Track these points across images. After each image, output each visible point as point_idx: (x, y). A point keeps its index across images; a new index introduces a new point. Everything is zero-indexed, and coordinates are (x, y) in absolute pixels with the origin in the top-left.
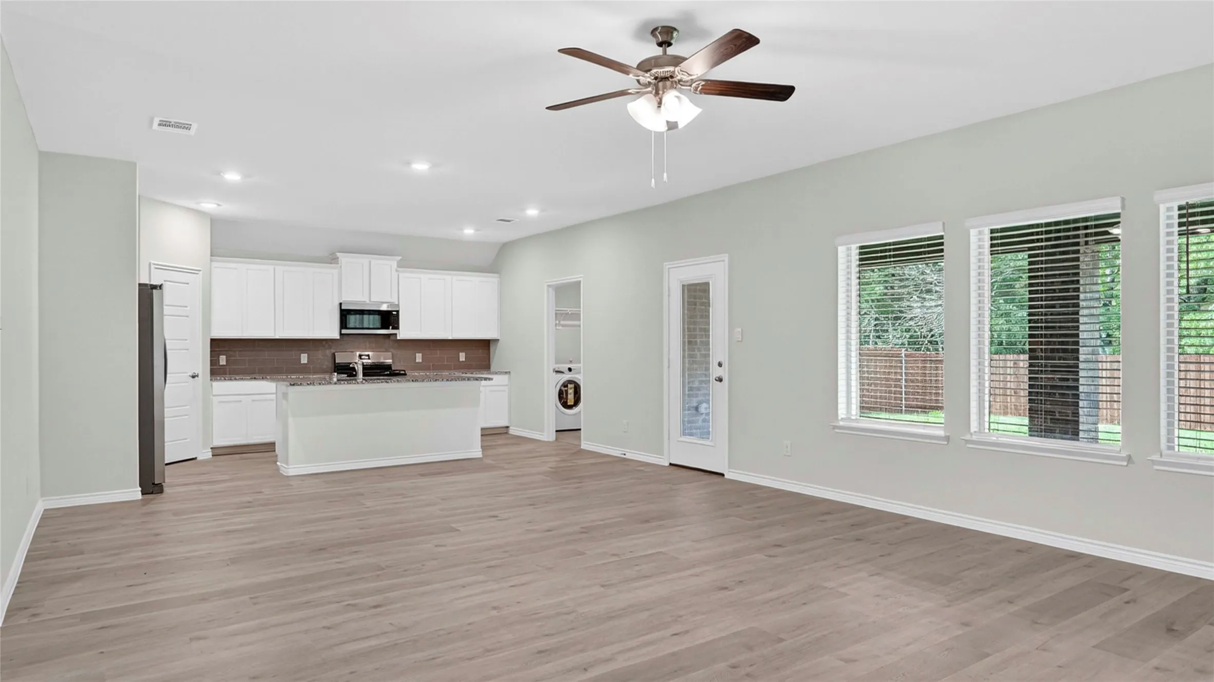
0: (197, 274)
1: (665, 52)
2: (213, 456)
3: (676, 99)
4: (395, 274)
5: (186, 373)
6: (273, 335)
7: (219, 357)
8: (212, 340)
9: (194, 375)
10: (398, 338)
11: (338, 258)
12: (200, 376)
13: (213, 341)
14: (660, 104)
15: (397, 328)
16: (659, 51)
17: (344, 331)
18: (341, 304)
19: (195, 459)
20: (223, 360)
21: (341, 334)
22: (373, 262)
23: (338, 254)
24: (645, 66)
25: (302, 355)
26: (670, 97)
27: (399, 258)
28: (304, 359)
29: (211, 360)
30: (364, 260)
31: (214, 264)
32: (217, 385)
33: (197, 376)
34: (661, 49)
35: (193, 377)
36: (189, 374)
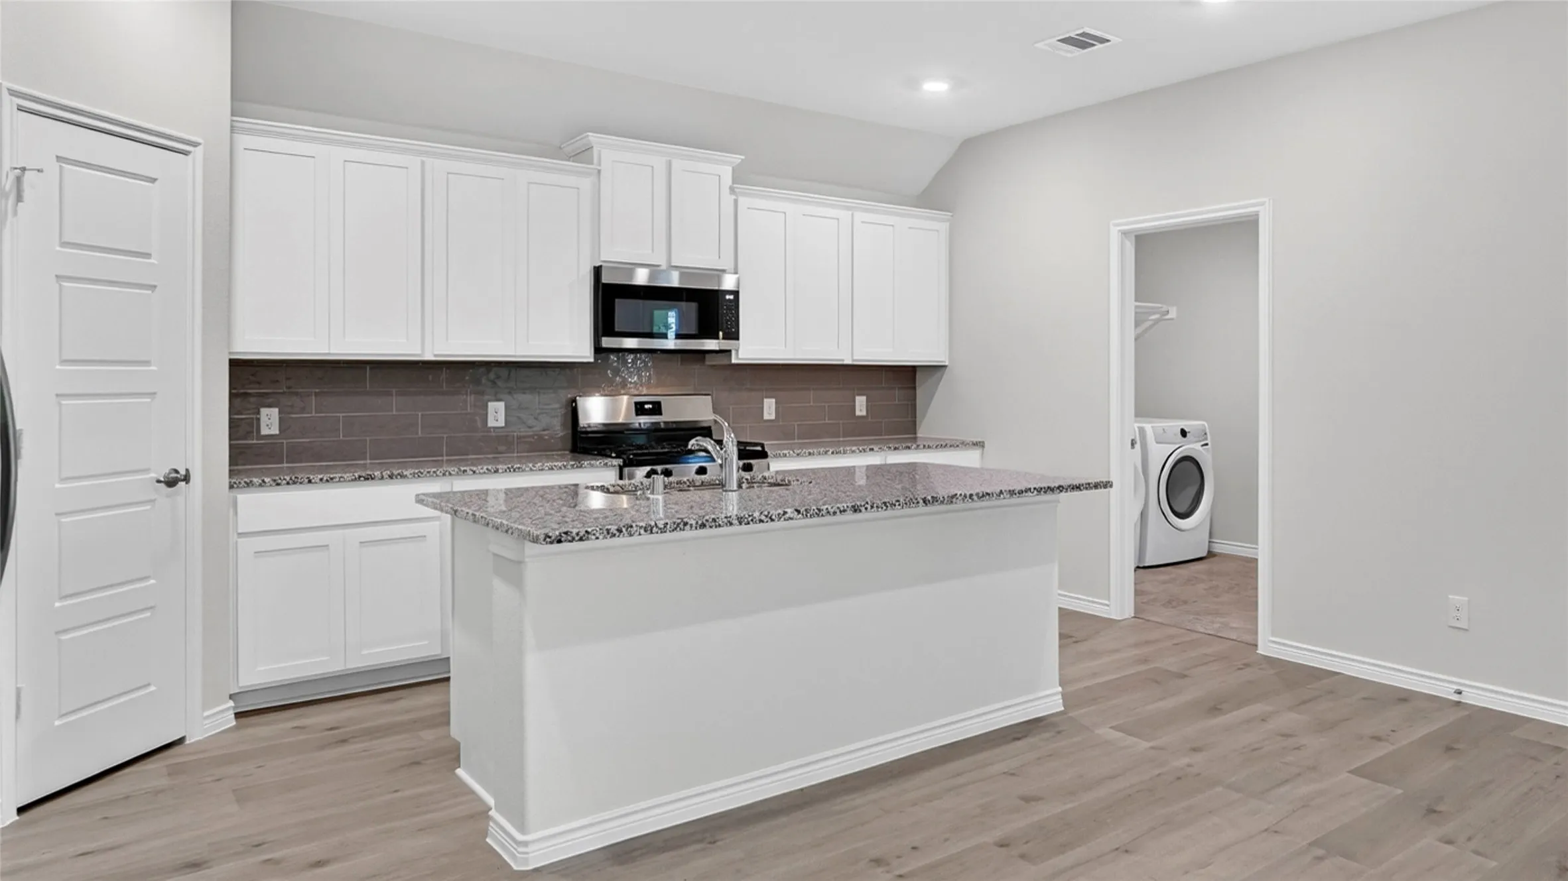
0: (186, 153)
2: (238, 715)
4: (728, 199)
5: (147, 471)
6: (417, 350)
7: (258, 413)
8: (235, 364)
9: (174, 475)
10: (734, 361)
11: (590, 148)
12: (196, 477)
13: (238, 367)
15: (733, 335)
17: (607, 342)
18: (597, 271)
19: (180, 741)
20: (270, 421)
21: (598, 350)
22: (676, 164)
23: (593, 137)
25: (492, 404)
27: (738, 158)
28: (497, 414)
29: (231, 421)
30: (654, 157)
31: (243, 140)
32: (248, 500)
33: (187, 479)
35: (171, 483)
36: (153, 475)
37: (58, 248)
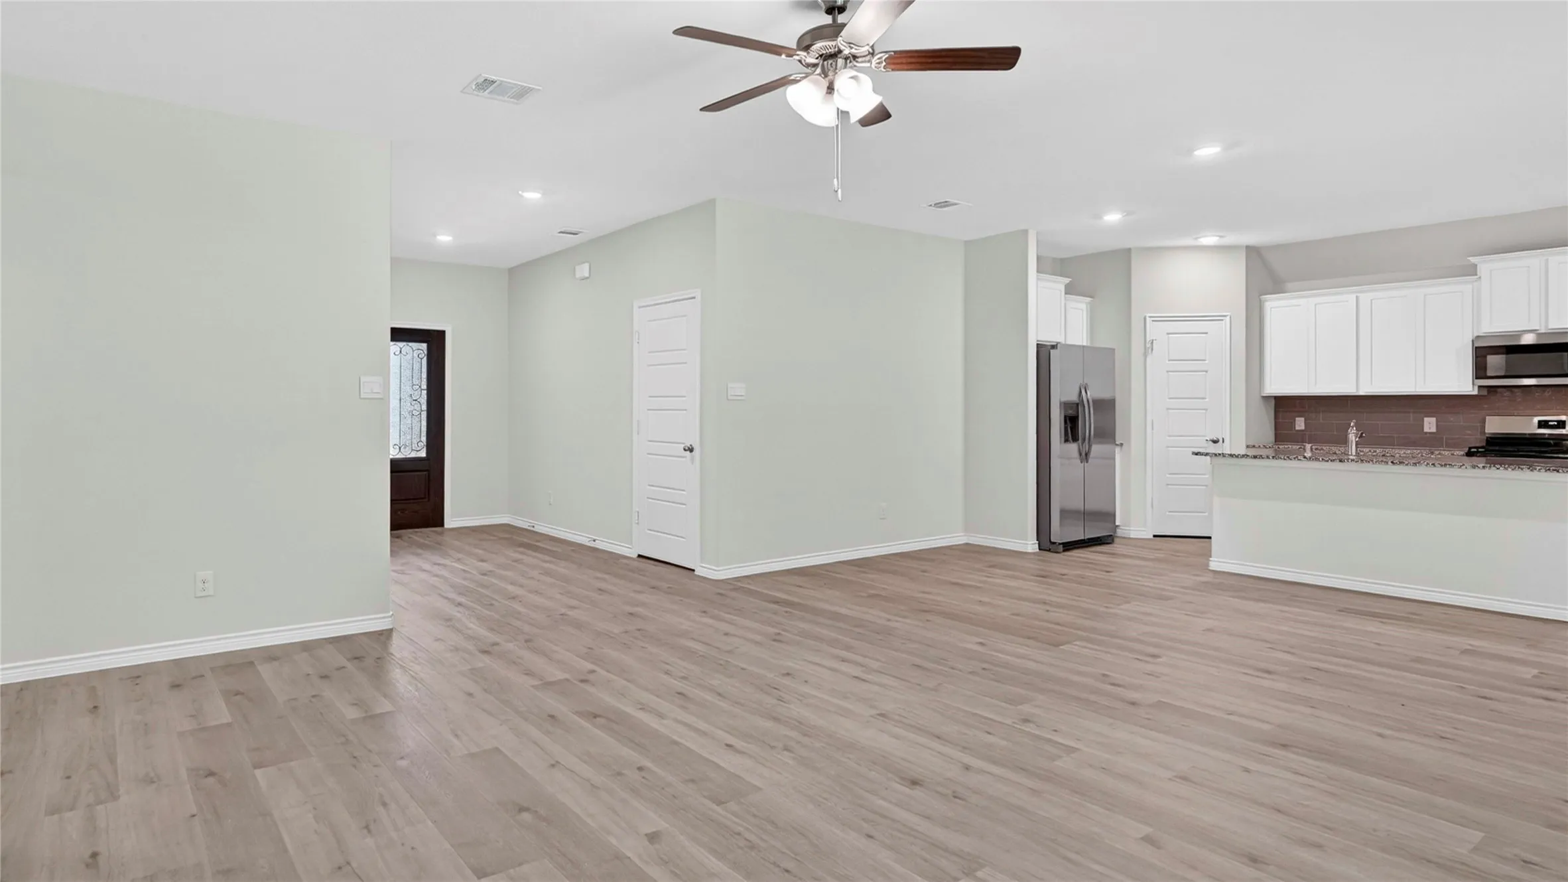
0: (1222, 320)
1: (834, 20)
3: (852, 80)
5: (1205, 436)
6: (1355, 391)
11: (1474, 266)
14: (830, 89)
16: (828, 20)
17: (1482, 382)
21: (1478, 387)
23: (1474, 259)
24: (805, 44)
25: (1426, 419)
26: (843, 79)
28: (1430, 425)
30: (1533, 259)
34: (830, 17)
36: (1208, 438)
37: (1168, 362)
